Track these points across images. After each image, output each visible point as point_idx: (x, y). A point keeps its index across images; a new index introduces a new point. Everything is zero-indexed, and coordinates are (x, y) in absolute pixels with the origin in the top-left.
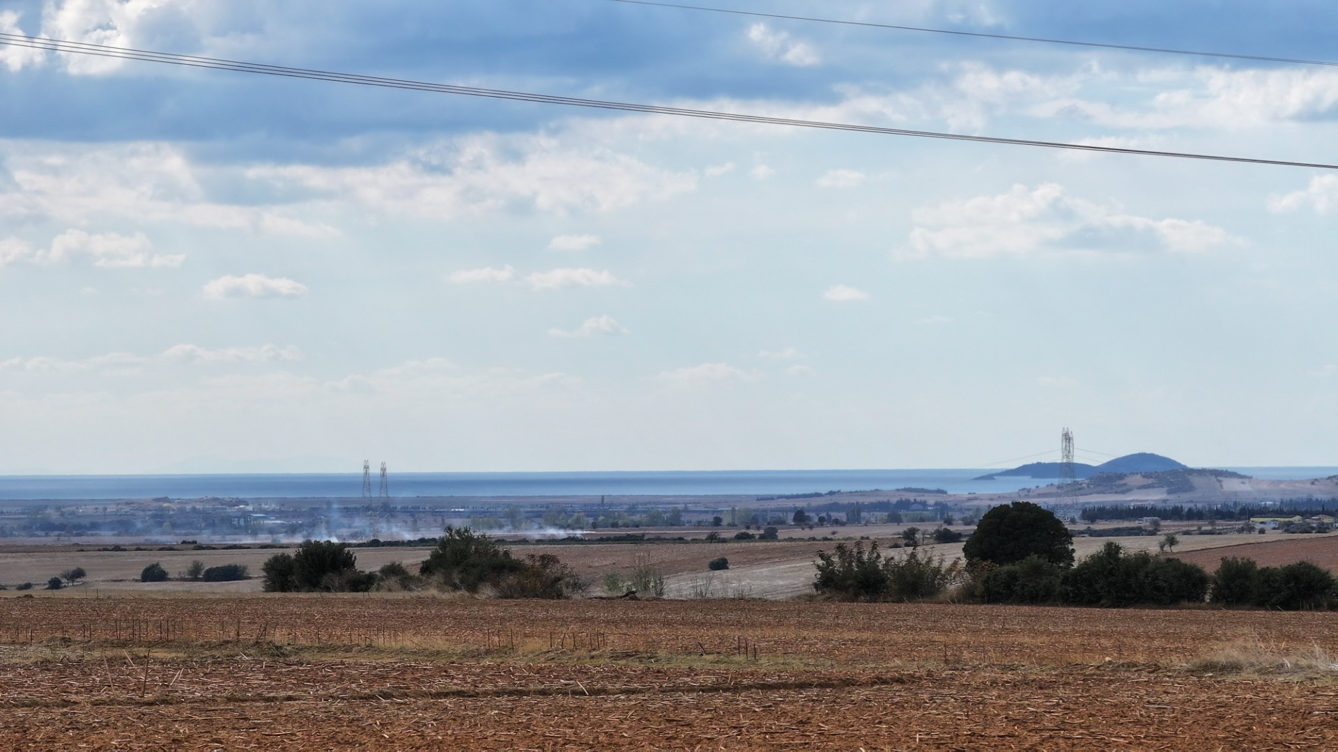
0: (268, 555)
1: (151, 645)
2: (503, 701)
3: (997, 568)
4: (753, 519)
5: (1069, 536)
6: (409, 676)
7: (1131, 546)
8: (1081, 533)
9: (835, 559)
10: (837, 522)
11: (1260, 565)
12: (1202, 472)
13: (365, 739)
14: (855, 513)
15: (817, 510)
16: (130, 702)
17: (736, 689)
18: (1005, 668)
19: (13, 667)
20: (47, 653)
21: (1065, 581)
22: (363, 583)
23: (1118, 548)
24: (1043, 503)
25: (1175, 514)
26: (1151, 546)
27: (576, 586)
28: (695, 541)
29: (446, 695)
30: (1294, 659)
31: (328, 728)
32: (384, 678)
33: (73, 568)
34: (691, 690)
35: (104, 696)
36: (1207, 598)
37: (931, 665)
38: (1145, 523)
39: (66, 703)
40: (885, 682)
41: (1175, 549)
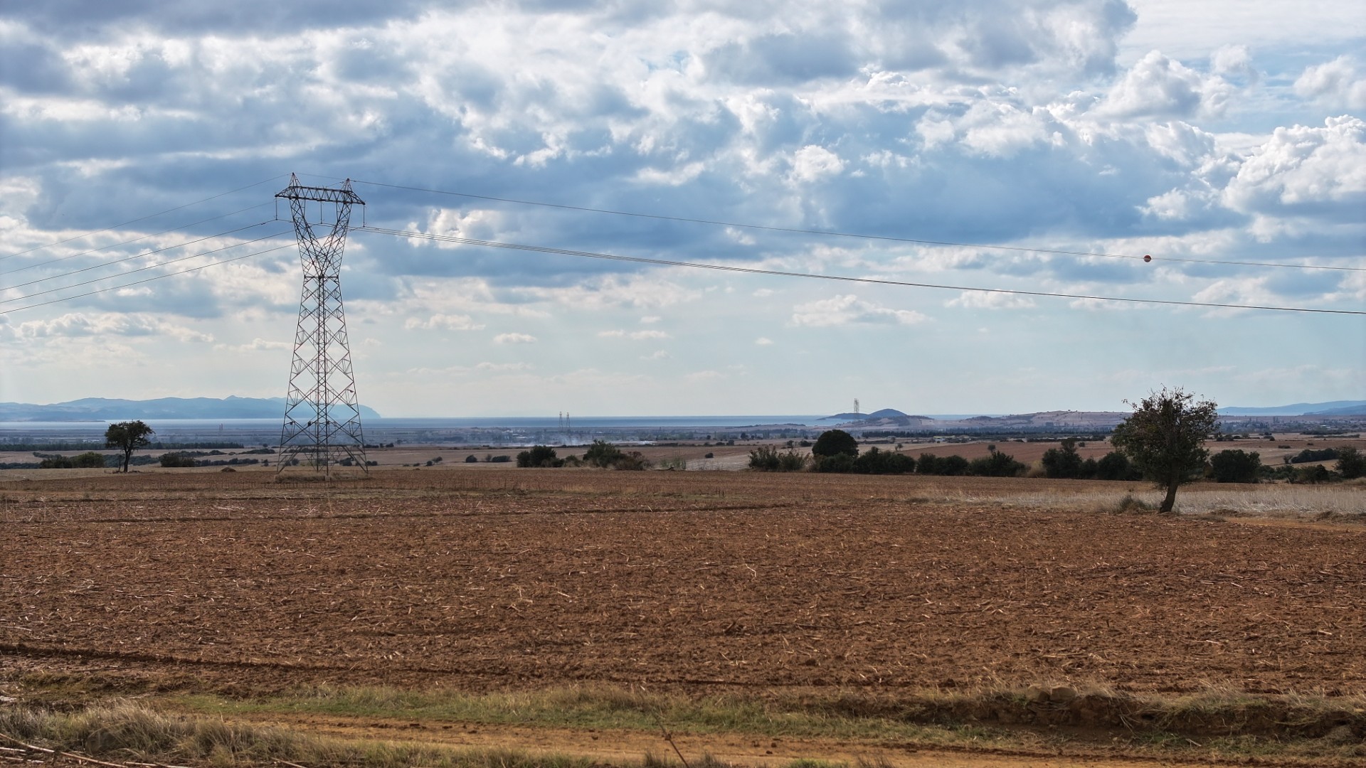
0: (519, 452)
1: (468, 490)
2: (617, 514)
3: (826, 458)
4: (724, 437)
5: (856, 444)
6: (577, 504)
7: (883, 448)
8: (862, 443)
9: (758, 454)
10: (759, 438)
11: (937, 456)
12: (913, 417)
13: (557, 531)
14: (767, 434)
15: (751, 433)
16: (459, 514)
17: (715, 509)
18: (828, 501)
19: (411, 499)
20: (425, 494)
21: (855, 463)
22: (559, 464)
23: (877, 449)
24: (845, 430)
25: (902, 434)
26: (891, 448)
27: (649, 465)
28: (699, 446)
29: (592, 512)
30: (950, 497)
31: (542, 526)
32: (566, 504)
33: (437, 457)
34: (696, 510)
35: (448, 512)
36: (915, 470)
37: (797, 499)
38: (889, 438)
39: (432, 515)
40: (777, 506)
41: (902, 449)
